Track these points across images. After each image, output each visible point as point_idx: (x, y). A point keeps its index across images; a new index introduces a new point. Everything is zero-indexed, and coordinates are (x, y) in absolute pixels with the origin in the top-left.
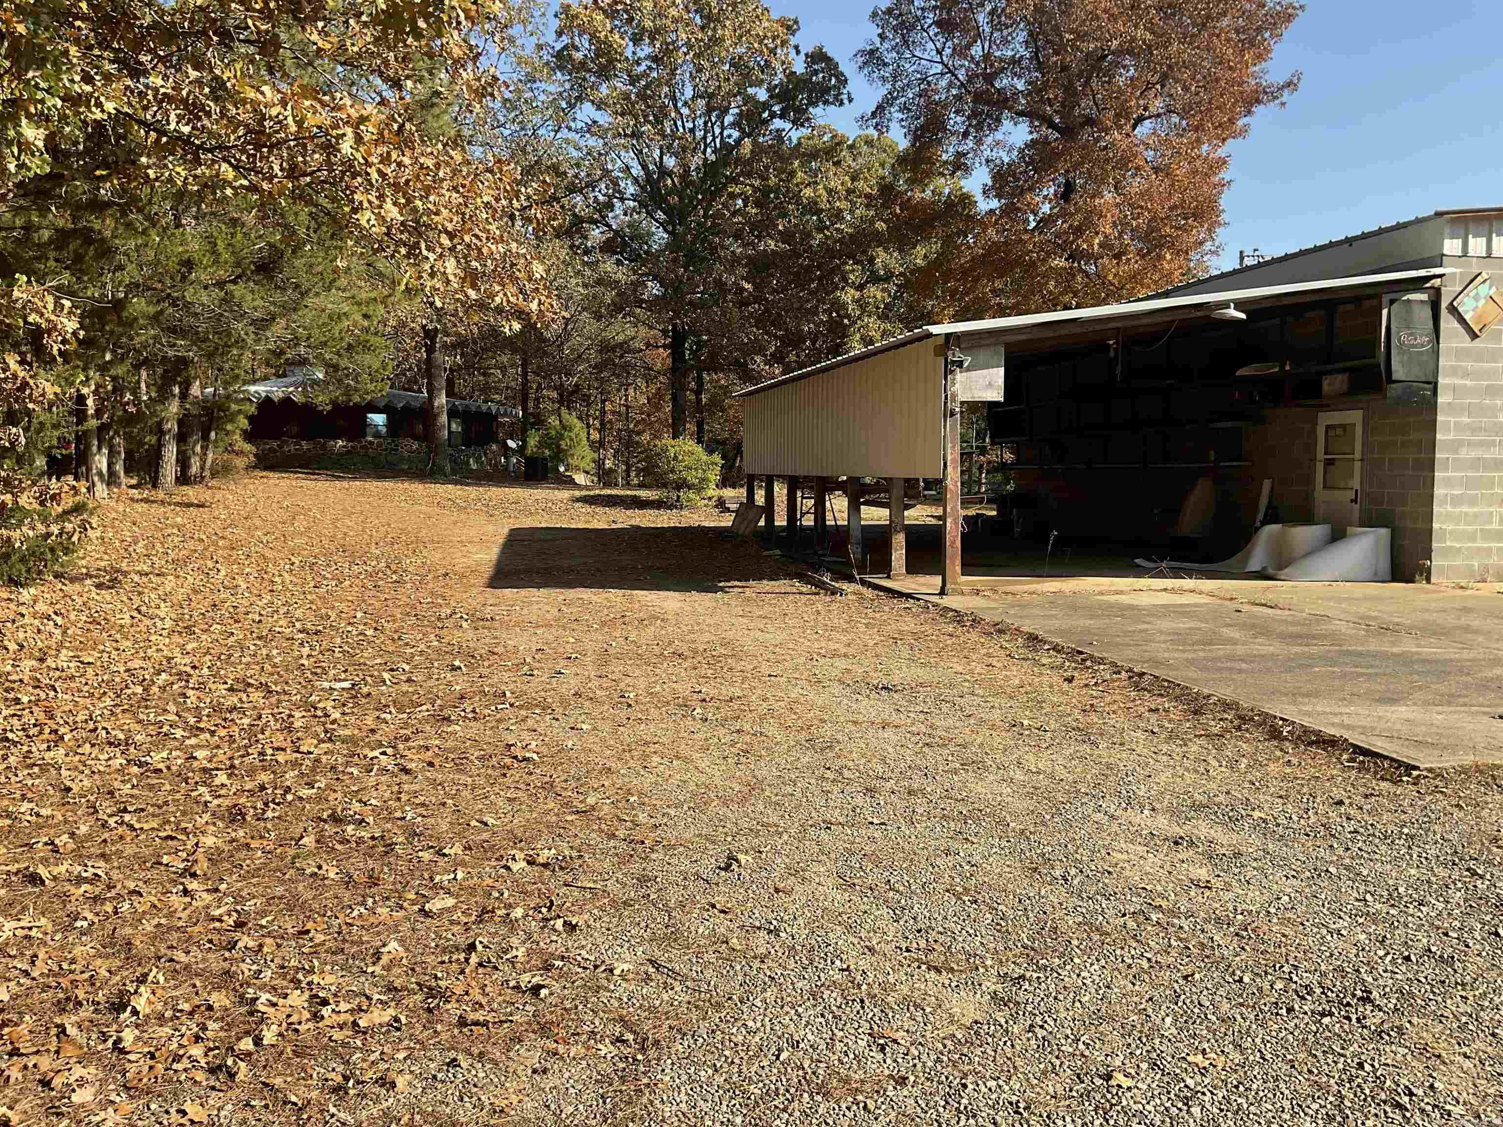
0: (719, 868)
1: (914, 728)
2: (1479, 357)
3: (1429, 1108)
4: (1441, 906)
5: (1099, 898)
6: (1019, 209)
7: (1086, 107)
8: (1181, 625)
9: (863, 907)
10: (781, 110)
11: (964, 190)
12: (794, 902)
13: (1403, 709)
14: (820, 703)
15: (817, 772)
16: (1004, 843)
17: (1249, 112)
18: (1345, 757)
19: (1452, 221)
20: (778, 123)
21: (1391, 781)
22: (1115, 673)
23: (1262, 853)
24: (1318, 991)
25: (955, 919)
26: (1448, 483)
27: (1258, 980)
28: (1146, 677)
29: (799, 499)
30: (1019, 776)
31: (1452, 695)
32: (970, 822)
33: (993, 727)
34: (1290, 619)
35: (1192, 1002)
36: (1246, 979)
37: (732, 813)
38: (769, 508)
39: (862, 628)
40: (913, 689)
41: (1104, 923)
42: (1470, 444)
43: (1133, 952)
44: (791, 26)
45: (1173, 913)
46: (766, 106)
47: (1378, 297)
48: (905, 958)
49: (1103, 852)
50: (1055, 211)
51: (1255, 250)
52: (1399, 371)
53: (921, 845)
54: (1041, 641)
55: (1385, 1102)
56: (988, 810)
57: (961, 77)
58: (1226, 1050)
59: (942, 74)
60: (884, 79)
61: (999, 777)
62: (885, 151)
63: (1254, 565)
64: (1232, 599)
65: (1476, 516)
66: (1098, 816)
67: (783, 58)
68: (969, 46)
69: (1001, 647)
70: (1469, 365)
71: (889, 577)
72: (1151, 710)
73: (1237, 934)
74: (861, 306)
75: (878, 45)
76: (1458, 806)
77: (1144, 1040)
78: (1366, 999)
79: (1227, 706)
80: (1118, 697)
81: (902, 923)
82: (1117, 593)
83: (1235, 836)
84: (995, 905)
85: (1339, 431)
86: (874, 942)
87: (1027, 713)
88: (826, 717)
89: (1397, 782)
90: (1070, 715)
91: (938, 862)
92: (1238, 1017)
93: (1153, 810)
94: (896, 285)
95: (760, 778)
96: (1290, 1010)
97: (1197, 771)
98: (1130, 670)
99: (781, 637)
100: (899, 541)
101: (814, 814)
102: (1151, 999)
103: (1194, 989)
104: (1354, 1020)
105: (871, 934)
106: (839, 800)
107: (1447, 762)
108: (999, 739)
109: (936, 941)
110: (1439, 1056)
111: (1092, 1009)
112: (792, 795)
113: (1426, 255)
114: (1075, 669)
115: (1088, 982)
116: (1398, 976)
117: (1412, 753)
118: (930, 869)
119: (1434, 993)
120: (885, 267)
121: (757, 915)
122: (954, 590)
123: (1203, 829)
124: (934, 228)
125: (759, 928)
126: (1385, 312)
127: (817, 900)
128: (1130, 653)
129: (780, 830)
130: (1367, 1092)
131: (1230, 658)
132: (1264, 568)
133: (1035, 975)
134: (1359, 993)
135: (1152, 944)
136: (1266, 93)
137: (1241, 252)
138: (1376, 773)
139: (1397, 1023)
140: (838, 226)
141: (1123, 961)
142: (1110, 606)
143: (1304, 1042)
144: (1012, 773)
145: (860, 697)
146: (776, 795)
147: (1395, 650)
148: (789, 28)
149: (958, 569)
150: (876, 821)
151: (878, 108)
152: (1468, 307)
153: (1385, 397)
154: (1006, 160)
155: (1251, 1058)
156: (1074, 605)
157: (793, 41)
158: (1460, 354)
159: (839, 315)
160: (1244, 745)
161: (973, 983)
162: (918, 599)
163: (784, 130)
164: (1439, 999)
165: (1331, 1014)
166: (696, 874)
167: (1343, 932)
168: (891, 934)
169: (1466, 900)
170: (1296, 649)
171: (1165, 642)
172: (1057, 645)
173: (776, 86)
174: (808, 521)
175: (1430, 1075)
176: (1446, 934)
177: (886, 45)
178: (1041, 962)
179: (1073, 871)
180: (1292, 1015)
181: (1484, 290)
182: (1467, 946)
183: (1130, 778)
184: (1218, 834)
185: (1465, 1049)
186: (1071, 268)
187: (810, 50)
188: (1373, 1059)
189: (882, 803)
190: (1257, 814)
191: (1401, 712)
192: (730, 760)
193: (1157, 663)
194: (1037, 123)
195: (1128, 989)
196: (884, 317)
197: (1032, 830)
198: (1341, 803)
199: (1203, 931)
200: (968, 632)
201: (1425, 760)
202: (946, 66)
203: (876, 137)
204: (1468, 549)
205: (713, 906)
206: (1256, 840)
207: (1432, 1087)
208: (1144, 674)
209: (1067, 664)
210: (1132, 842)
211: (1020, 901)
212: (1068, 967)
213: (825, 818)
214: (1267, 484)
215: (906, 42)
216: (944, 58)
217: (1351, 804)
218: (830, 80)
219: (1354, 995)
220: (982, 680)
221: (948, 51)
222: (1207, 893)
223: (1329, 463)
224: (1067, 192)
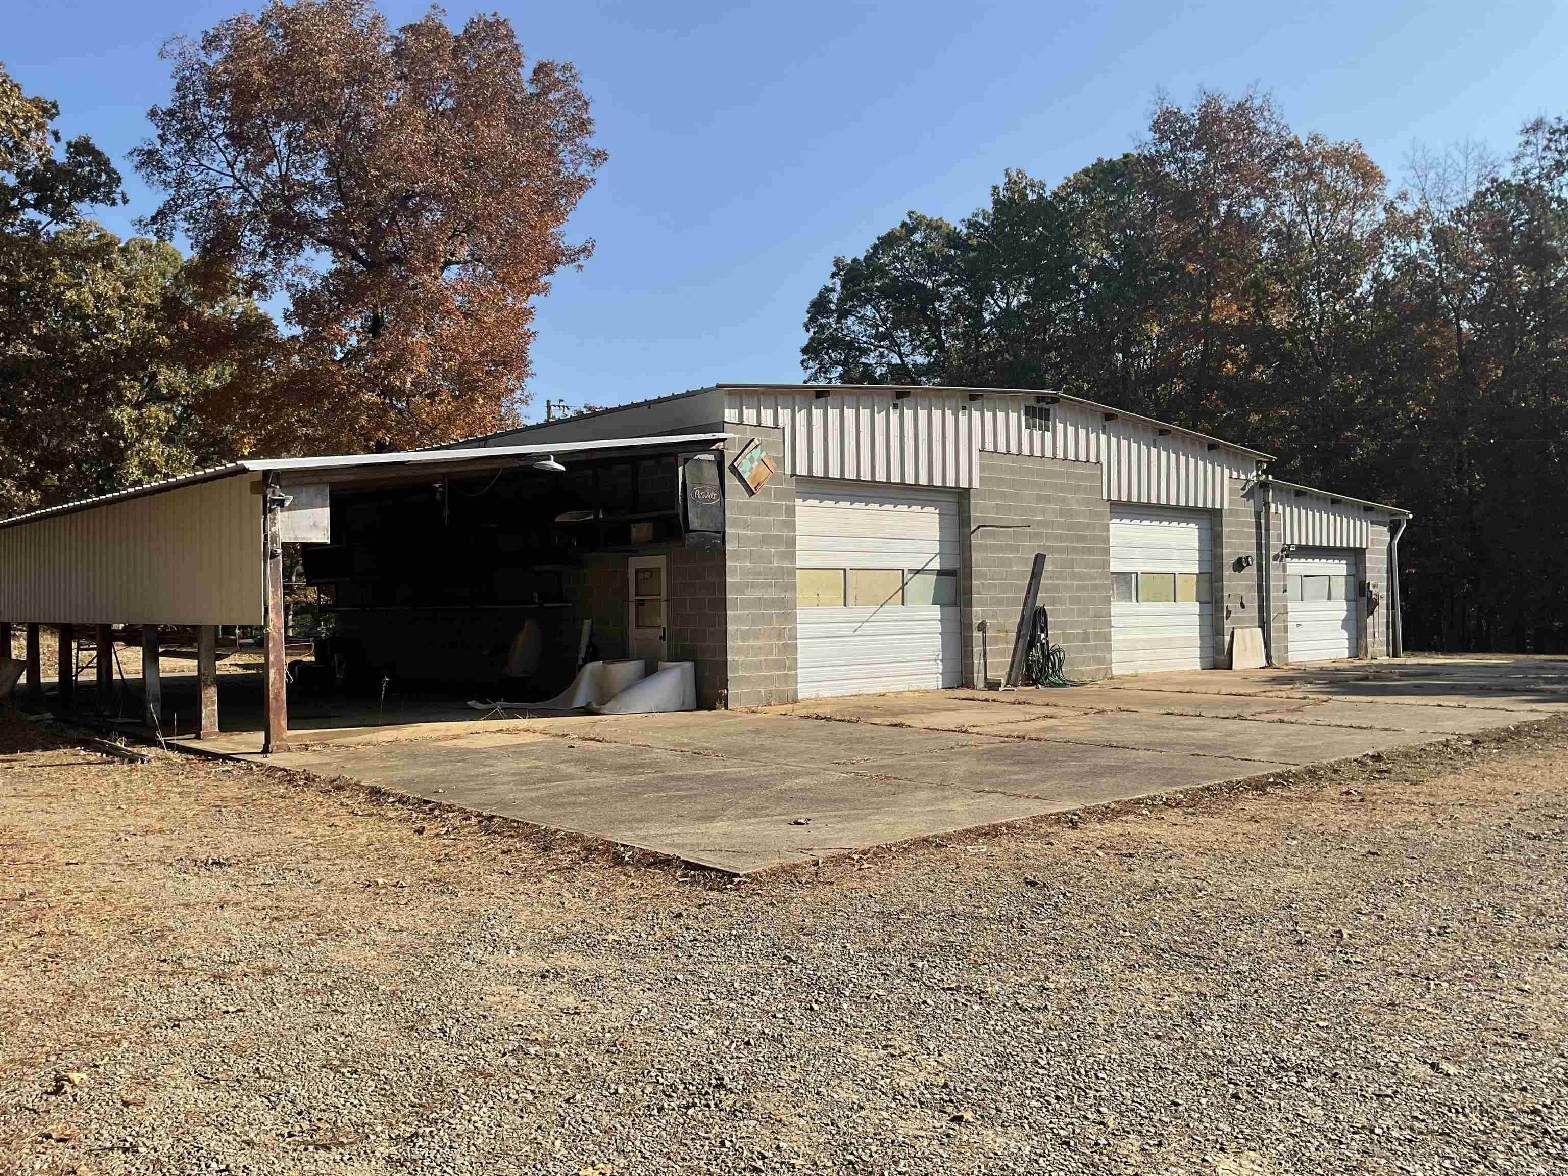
0: (46, 1092)
1: (258, 903)
2: (756, 511)
3: (778, 1166)
4: (767, 993)
5: (478, 1042)
6: (325, 339)
7: (392, 244)
8: (522, 765)
9: (231, 1102)
10: (35, 200)
11: (260, 311)
12: (149, 1112)
13: (721, 823)
14: (138, 889)
15: (150, 967)
16: (376, 1008)
17: (551, 271)
18: (679, 873)
19: (730, 393)
20: (31, 214)
21: (718, 890)
22: (465, 819)
23: (619, 973)
24: (681, 1087)
25: (337, 1093)
26: (738, 619)
27: (631, 1088)
28: (495, 820)
29: (74, 652)
30: (381, 937)
31: (757, 808)
32: (337, 992)
33: (345, 891)
34: (618, 751)
35: (576, 1122)
36: (621, 1090)
37: (51, 1031)
38: (33, 663)
39: (176, 798)
40: (249, 861)
41: (487, 1066)
42: (753, 586)
43: (517, 1088)
44: (49, 110)
45: (548, 1043)
46: (14, 192)
47: (674, 454)
48: (289, 1144)
49: (475, 997)
50: (364, 344)
51: (561, 401)
52: (695, 522)
53: (287, 1026)
54: (384, 794)
55: (744, 1169)
56: (354, 977)
57: (255, 195)
58: (612, 1158)
59: (234, 188)
60: (166, 184)
61: (360, 942)
62: (166, 259)
63: (580, 700)
64: (564, 736)
65: (760, 648)
66: (467, 964)
67: (39, 143)
68: (264, 164)
69: (342, 804)
70: (749, 517)
71: (198, 737)
72: (503, 852)
73: (608, 1051)
74: (140, 427)
75: (158, 146)
76: (772, 904)
77: (539, 1166)
78: (720, 1086)
79: (574, 839)
80: (470, 843)
81: (279, 1109)
82: (455, 737)
83: (594, 961)
84: (377, 1071)
85: (647, 574)
86: (252, 1135)
87: (380, 871)
88: (150, 904)
89: (721, 891)
90: (424, 867)
91: (310, 1039)
92: (618, 1126)
93: (518, 949)
94: (182, 405)
95: (78, 983)
96: (660, 1109)
97: (553, 906)
98: (479, 815)
99: (73, 817)
100: (210, 697)
101: (155, 1014)
102: (539, 1128)
103: (577, 1110)
104: (713, 1106)
105: (247, 1128)
106: (184, 994)
107: (761, 866)
108: (353, 903)
109: (320, 1120)
110: (780, 1121)
111: (486, 1149)
112: (124, 997)
113: (712, 421)
114: (424, 819)
115: (479, 1125)
116: (742, 1060)
117: (732, 863)
118: (301, 1047)
119: (770, 1068)
120: (169, 385)
121: (106, 1135)
122: (279, 747)
123: (565, 960)
124: (229, 348)
125: (112, 1149)
126: (681, 469)
127: (177, 1105)
128: (475, 798)
129: (117, 1037)
130: (730, 1164)
131: (571, 793)
132: (589, 704)
133: (428, 1130)
134: (714, 1082)
135: (534, 1076)
136: (564, 255)
137: (548, 402)
138: (705, 884)
139: (746, 1101)
140: (109, 336)
141: (509, 1098)
142: (450, 752)
143: (675, 1134)
144: (374, 935)
145: (187, 877)
146: (104, 1000)
147: (707, 772)
148: (45, 111)
149: (284, 723)
150: (231, 1009)
151: (158, 213)
152: (746, 467)
153: (684, 545)
154: (309, 286)
155: (634, 1159)
156: (413, 754)
157: (51, 125)
158: (740, 508)
159: (111, 436)
160: (593, 875)
161: (365, 1152)
162: (239, 760)
163: (40, 222)
164: (775, 1072)
165: (694, 1105)
166: (19, 1104)
167: (696, 1031)
168: (269, 1123)
169: (786, 984)
170: (625, 779)
171: (509, 783)
172: (402, 796)
173: (29, 172)
174: (89, 676)
175: (776, 1139)
176: (774, 1017)
177: (168, 148)
178: (431, 1116)
179: (450, 1023)
180: (663, 1113)
181: (757, 454)
182: (791, 1023)
183: (493, 922)
184: (579, 961)
185: (799, 1110)
186: (383, 403)
187: (74, 140)
188: (731, 1136)
189: (235, 989)
190: (611, 937)
191: (719, 827)
192: (34, 969)
193: (503, 804)
194: (341, 254)
195: (517, 1123)
196: (167, 440)
197: (403, 989)
198: (680, 915)
199: (577, 1055)
200: (303, 791)
201: (743, 867)
202: (238, 181)
203: (154, 243)
204: (755, 677)
205: (49, 1137)
206: (612, 961)
207: (778, 1148)
208: (493, 817)
209: (415, 815)
210: (501, 984)
211: (401, 1062)
212: (458, 1115)
213: (169, 1015)
214: (587, 624)
215: (191, 149)
216: (236, 172)
217: (688, 915)
218: (99, 176)
219: (710, 1084)
220: (327, 842)
221: (240, 166)
222: (577, 1018)
223: (640, 603)
224: (375, 327)
